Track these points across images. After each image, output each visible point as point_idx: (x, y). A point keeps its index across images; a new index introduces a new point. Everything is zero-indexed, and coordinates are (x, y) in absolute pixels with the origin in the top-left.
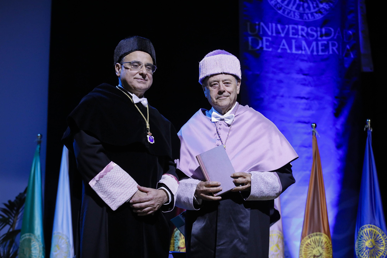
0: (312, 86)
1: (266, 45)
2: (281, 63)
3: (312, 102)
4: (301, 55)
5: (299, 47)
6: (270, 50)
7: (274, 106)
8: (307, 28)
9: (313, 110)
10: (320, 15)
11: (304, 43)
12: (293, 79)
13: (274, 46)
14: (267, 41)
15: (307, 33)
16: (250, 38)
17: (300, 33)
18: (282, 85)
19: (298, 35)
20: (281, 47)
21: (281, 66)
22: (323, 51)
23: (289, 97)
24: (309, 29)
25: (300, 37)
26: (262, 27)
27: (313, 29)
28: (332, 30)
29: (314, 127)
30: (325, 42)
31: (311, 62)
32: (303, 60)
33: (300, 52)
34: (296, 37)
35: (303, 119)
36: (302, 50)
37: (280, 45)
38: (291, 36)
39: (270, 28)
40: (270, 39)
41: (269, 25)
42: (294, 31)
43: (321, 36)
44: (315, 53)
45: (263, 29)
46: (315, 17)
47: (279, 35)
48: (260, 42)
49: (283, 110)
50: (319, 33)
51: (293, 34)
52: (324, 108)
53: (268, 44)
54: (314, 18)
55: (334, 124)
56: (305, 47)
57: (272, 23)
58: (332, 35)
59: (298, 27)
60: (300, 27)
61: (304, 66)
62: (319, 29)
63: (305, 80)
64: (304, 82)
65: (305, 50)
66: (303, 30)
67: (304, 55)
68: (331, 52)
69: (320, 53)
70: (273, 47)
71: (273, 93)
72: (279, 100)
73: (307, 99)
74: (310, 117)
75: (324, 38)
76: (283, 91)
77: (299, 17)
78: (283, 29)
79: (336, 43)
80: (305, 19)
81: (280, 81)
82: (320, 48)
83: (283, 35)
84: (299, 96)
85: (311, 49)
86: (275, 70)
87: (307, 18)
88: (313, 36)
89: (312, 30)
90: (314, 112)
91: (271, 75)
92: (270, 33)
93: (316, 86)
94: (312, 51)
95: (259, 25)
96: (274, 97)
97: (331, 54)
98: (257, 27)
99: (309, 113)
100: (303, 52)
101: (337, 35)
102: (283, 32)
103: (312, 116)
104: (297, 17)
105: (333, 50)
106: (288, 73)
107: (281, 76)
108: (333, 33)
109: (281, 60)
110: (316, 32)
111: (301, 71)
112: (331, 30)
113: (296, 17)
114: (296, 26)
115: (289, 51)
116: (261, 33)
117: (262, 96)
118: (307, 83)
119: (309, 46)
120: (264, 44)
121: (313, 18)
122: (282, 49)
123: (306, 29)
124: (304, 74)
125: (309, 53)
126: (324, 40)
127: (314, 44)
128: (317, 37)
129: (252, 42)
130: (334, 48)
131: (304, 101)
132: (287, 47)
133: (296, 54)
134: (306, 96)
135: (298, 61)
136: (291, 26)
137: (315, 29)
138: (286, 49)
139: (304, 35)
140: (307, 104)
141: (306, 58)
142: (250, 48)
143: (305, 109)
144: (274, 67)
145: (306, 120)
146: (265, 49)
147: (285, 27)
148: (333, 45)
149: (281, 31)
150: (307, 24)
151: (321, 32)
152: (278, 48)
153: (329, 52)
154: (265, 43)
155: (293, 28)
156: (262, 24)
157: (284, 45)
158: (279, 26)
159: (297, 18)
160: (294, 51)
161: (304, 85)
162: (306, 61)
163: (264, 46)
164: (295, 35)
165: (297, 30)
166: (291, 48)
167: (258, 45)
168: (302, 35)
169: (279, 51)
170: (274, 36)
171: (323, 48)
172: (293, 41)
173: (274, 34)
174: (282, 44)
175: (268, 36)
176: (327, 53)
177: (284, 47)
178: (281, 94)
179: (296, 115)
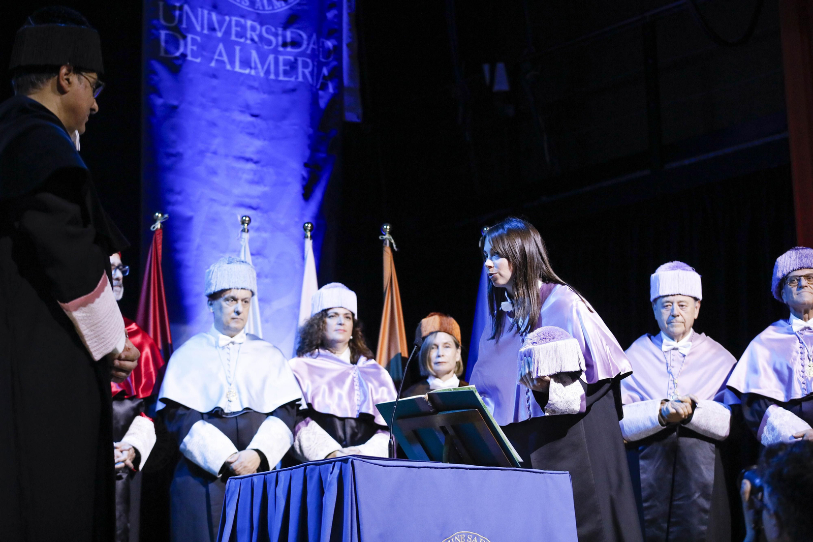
0: (265, 140)
1: (192, 50)
2: (214, 88)
3: (265, 169)
4: (249, 75)
5: (246, 63)
6: (198, 60)
7: (201, 170)
8: (262, 24)
9: (265, 186)
10: (283, 4)
11: (254, 55)
12: (234, 121)
13: (205, 53)
14: (194, 42)
15: (261, 37)
16: (163, 33)
17: (249, 34)
18: (215, 131)
19: (246, 38)
20: (216, 57)
21: (215, 95)
22: (286, 73)
23: (226, 156)
24: (264, 29)
25: (249, 42)
26: (187, 13)
27: (271, 30)
28: (304, 36)
29: (388, 230)
30: (292, 58)
31: (264, 93)
32: (251, 88)
33: (247, 71)
34: (242, 40)
35: (247, 201)
36: (251, 68)
37: (214, 53)
38: (233, 38)
39: (200, 19)
40: (198, 39)
41: (197, 11)
42: (239, 29)
43: (285, 45)
44: (272, 77)
45: (188, 17)
46: (276, 8)
47: (213, 34)
48: (182, 43)
49: (216, 179)
50: (280, 39)
51: (239, 35)
52: (285, 184)
53: (195, 48)
54: (273, 9)
55: (302, 216)
56: (255, 63)
57: (202, 7)
58: (304, 46)
59: (246, 22)
60: (249, 23)
61: (253, 98)
62: (280, 31)
63: (255, 127)
64: (252, 130)
65: (256, 68)
66: (253, 29)
67: (254, 78)
68: (300, 79)
69: (281, 78)
70: (202, 56)
71: (201, 146)
72: (210, 161)
73: (256, 162)
74: (259, 197)
75: (289, 49)
76: (216, 143)
77: (248, 4)
78: (221, 23)
79: (309, 60)
80: (258, 9)
81: (213, 124)
82: (281, 68)
83: (219, 34)
84: (243, 155)
85: (266, 67)
86: (204, 100)
87: (261, 8)
88: (269, 43)
89: (268, 31)
90: (266, 189)
91: (197, 110)
92: (198, 29)
93: (272, 139)
94: (268, 72)
95: (181, 8)
96: (202, 153)
97: (301, 82)
98: (177, 13)
99: (258, 190)
100: (253, 72)
101: (311, 46)
102: (220, 30)
103: (264, 196)
104: (245, 2)
105: (304, 75)
106: (226, 110)
107: (214, 114)
108: (305, 43)
109: (215, 82)
110: (276, 35)
111: (246, 108)
112: (301, 36)
113: (243, 3)
114: (242, 21)
115: (228, 67)
116: (184, 26)
117: (181, 150)
118: (256, 131)
119: (263, 63)
120: (188, 47)
121: (271, 8)
122: (217, 60)
123: (258, 27)
124: (253, 115)
125: (262, 75)
126: (289, 54)
127: (271, 58)
128: (277, 46)
129: (166, 42)
130: (307, 71)
131: (250, 166)
132: (225, 58)
133: (241, 74)
134: (255, 157)
135: (243, 88)
136: (234, 19)
137: (273, 29)
138: (223, 62)
139: (256, 39)
140: (255, 172)
141: (256, 84)
142: (162, 54)
143: (253, 182)
144: (203, 95)
145: (254, 202)
146: (189, 58)
147: (225, 20)
148: (305, 65)
149: (216, 26)
150: (262, 20)
151: (284, 37)
152: (212, 59)
153: (297, 78)
154: (190, 47)
155: (238, 24)
156: (186, 7)
157: (220, 55)
158: (214, 16)
159: (245, 5)
160: (237, 69)
161: (251, 134)
162: (257, 89)
163: (189, 52)
164: (241, 37)
165: (244, 27)
166: (232, 63)
167: (177, 48)
168: (252, 40)
169: (213, 64)
170: (205, 34)
171: (288, 68)
172: (238, 48)
173: (206, 32)
174: (218, 52)
175: (195, 33)
176: (293, 79)
177: (220, 58)
178: (213, 148)
179: (237, 191)
